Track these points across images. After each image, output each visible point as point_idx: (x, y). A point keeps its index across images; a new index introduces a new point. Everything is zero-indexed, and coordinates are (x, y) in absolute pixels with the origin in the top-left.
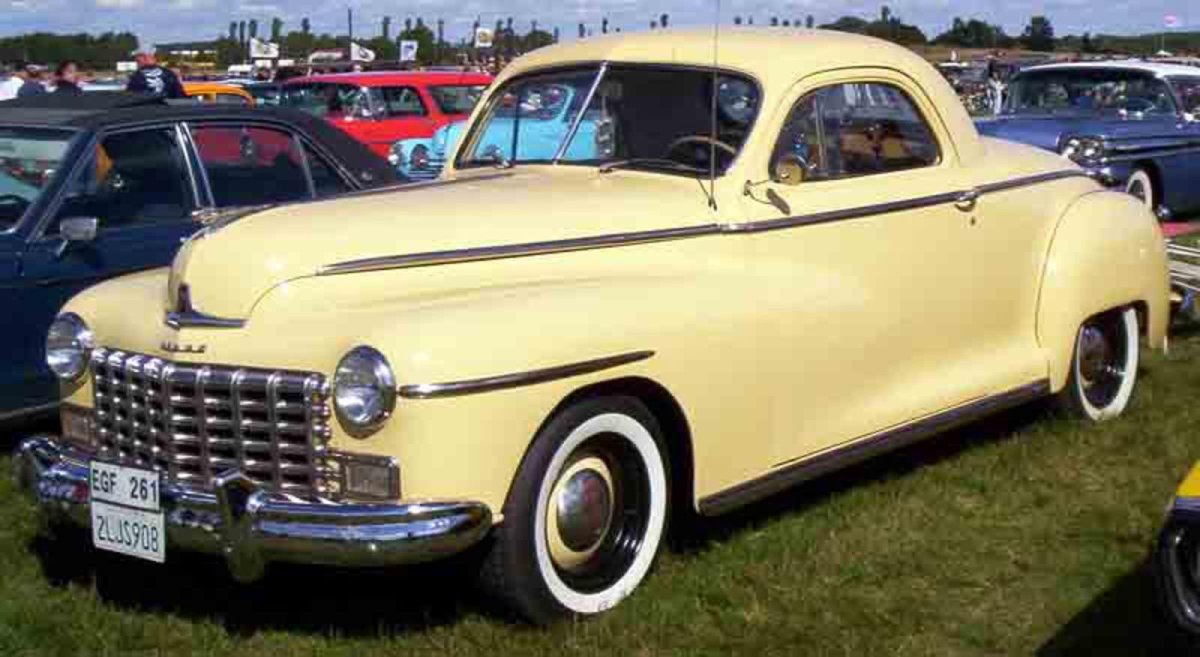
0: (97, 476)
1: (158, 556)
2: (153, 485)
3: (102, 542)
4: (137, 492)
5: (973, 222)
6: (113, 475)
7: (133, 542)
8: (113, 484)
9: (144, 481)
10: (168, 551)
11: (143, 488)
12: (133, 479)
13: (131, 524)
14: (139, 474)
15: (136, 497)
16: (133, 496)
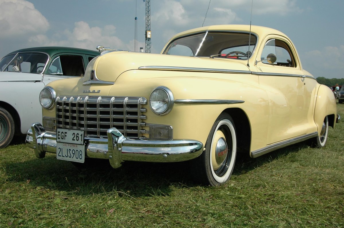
0: (59, 134)
1: (82, 161)
2: (81, 135)
3: (60, 157)
4: (75, 138)
5: (305, 84)
6: (66, 133)
7: (72, 157)
8: (66, 136)
9: (78, 134)
10: (86, 159)
11: (77, 137)
12: (74, 134)
13: (72, 150)
14: (76, 132)
15: (74, 140)
16: (73, 140)
